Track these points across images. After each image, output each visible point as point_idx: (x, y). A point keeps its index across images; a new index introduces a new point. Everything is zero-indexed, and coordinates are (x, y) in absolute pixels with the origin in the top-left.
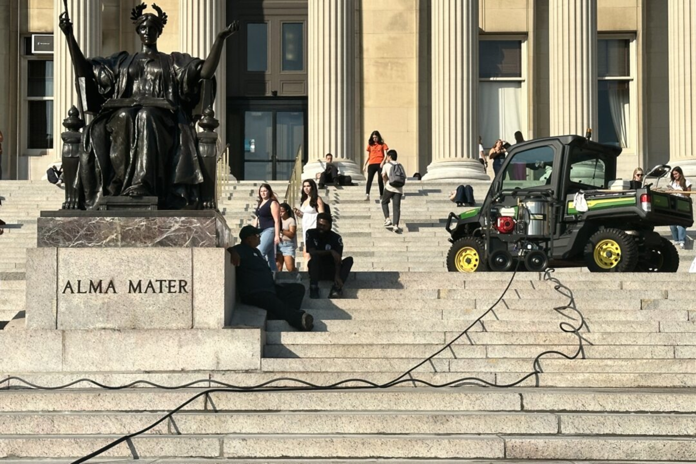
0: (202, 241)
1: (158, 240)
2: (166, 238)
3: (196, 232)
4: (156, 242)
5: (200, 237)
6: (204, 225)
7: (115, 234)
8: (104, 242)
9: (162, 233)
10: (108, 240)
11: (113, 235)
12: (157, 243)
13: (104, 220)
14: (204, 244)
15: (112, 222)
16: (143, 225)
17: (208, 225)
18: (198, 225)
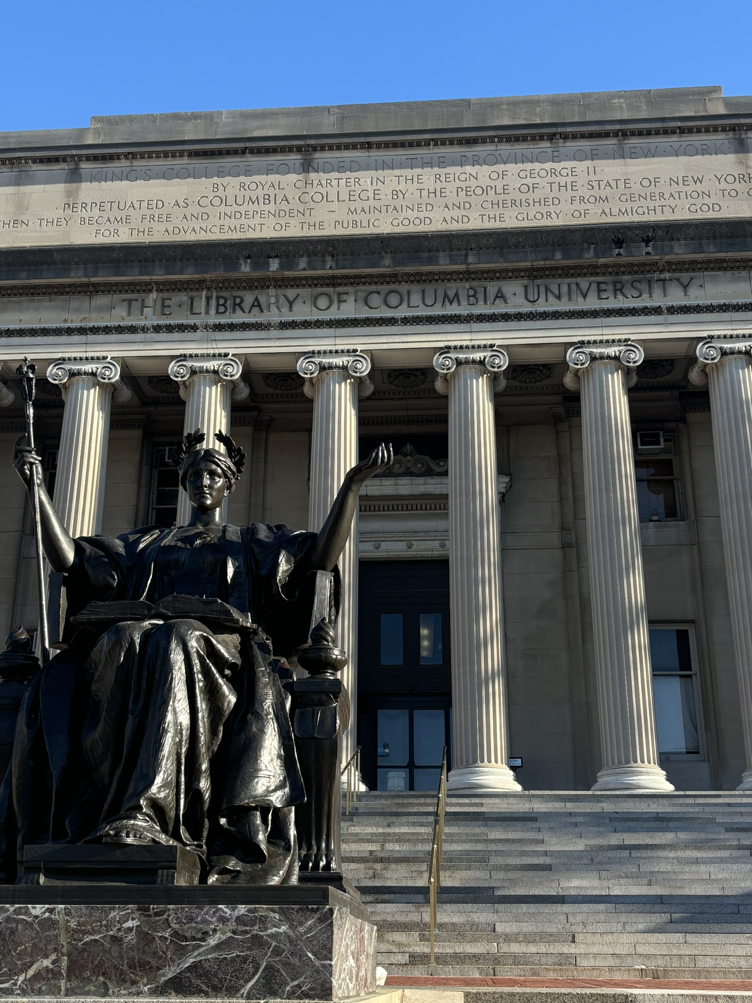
0: (293, 980)
1: (170, 975)
2: (194, 967)
3: (277, 952)
4: (163, 979)
5: (286, 964)
6: (301, 929)
7: (53, 957)
8: (21, 978)
9: (182, 952)
10: (31, 972)
11: (46, 956)
12: (167, 982)
13: (27, 913)
14: (299, 986)
15: (49, 919)
16: (130, 929)
17: (310, 930)
18: (283, 928)
